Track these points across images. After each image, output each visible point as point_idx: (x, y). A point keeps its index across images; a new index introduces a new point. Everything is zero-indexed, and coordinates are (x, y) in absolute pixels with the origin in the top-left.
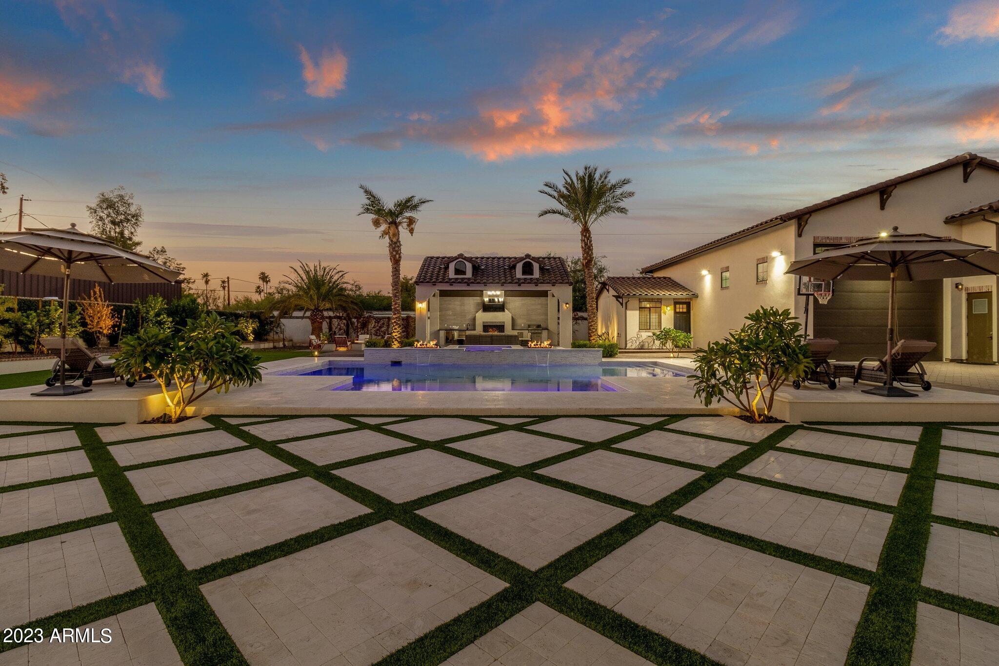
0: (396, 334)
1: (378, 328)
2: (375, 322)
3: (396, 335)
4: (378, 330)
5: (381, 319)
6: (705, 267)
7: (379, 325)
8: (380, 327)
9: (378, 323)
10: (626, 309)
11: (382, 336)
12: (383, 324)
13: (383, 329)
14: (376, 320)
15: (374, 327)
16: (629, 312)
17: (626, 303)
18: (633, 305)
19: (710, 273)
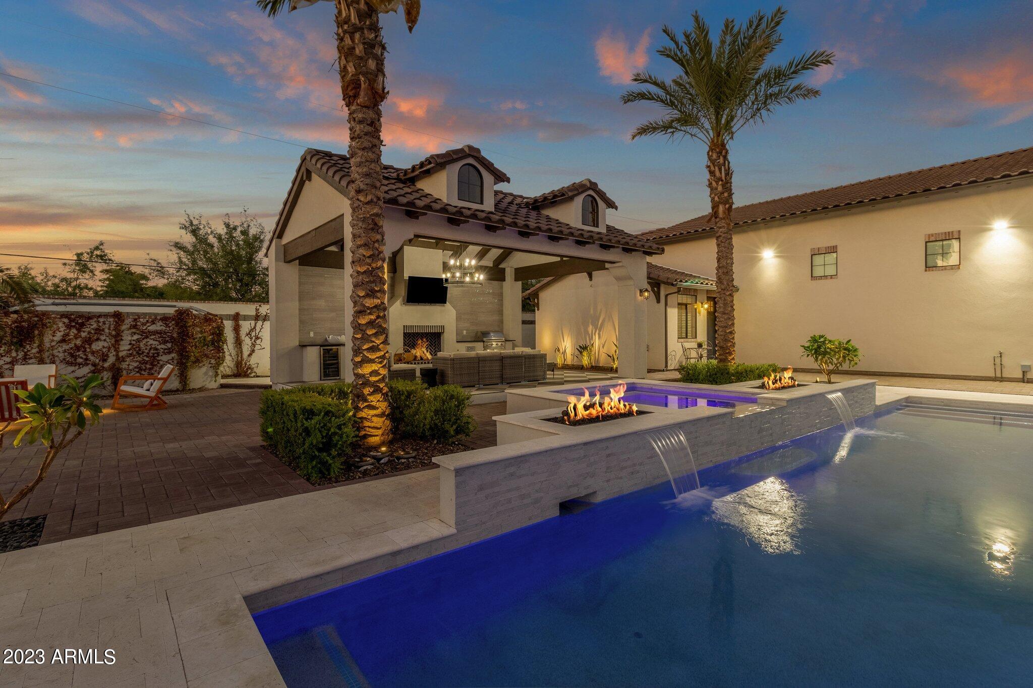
0: (375, 367)
1: (79, 342)
2: (69, 327)
3: (375, 373)
4: (78, 348)
6: (770, 243)
7: (83, 335)
8: (89, 341)
9: (79, 330)
10: (666, 304)
11: (94, 365)
12: (99, 331)
13: (97, 346)
14: (71, 320)
15: (63, 341)
16: (669, 310)
17: (666, 296)
18: (674, 299)
19: (777, 257)
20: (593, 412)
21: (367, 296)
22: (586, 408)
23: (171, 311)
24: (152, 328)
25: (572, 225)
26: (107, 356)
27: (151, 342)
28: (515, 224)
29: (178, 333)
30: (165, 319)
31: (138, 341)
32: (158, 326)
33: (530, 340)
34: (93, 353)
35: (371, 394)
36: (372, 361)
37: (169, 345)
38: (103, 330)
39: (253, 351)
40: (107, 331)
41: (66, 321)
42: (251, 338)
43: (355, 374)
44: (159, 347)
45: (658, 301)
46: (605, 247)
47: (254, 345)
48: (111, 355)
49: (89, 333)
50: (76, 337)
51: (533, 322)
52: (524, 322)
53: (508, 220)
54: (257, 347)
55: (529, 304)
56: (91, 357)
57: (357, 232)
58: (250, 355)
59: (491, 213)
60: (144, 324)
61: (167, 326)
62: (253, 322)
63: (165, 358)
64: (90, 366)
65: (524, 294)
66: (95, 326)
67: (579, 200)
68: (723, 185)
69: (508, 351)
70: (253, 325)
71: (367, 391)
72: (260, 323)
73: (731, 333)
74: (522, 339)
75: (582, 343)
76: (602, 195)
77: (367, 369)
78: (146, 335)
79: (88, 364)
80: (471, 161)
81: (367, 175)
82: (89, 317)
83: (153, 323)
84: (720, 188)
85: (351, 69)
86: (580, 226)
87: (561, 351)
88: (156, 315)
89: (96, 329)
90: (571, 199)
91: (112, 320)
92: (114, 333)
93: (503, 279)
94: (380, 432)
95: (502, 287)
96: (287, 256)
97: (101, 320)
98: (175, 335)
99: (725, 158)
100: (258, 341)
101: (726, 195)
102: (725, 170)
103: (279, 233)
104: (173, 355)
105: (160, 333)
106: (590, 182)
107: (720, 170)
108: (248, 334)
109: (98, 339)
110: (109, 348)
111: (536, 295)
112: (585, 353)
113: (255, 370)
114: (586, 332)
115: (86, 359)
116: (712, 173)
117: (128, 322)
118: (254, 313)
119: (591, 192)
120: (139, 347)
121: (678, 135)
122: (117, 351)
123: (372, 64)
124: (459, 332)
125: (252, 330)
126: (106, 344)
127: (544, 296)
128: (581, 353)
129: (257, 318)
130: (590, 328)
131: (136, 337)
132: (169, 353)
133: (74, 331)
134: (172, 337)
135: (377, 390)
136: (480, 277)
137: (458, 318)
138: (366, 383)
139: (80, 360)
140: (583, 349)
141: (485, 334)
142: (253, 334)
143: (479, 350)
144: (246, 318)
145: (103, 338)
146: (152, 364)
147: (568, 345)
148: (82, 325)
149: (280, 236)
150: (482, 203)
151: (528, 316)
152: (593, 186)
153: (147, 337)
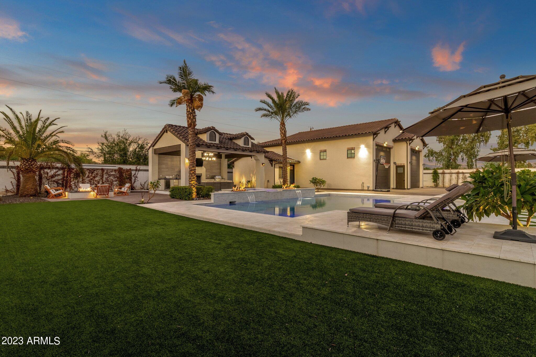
1: (92, 177)
2: (89, 173)
4: (91, 179)
5: (95, 170)
6: (309, 147)
7: (93, 175)
8: (94, 177)
9: (92, 174)
10: (275, 167)
11: (96, 185)
12: (97, 174)
13: (97, 179)
16: (276, 169)
17: (275, 164)
18: (277, 166)
19: (311, 152)
20: (238, 190)
21: (192, 167)
22: (236, 189)
23: (117, 168)
24: (112, 173)
25: (241, 145)
26: (99, 182)
27: (111, 178)
28: (224, 147)
29: (119, 175)
30: (115, 171)
31: (108, 177)
32: (113, 173)
33: (231, 178)
34: (95, 181)
35: (193, 187)
36: (193, 181)
37: (116, 179)
38: (98, 174)
39: (135, 182)
40: (99, 174)
41: (89, 171)
42: (134, 177)
43: (189, 183)
44: (113, 179)
45: (272, 166)
46: (251, 152)
47: (135, 179)
48: (100, 182)
49: (95, 175)
50: (91, 176)
51: (232, 172)
52: (228, 172)
53: (222, 146)
54: (136, 180)
55: (231, 166)
56: (95, 182)
57: (190, 154)
58: (134, 183)
59: (218, 144)
60: (109, 172)
61: (116, 173)
62: (135, 172)
63: (115, 183)
64: (95, 185)
65: (229, 162)
66: (96, 173)
67: (243, 138)
68: (283, 135)
69: (223, 181)
70: (135, 173)
71: (192, 187)
72: (137, 172)
73: (286, 176)
74: (228, 178)
75: (248, 180)
76: (250, 136)
77: (192, 182)
78: (110, 175)
79: (94, 184)
80: (213, 130)
81: (193, 142)
82: (94, 170)
83: (112, 172)
84: (283, 136)
85: (190, 121)
86: (243, 146)
87: (241, 182)
88: (113, 169)
89: (96, 174)
90: (241, 138)
91: (101, 171)
92: (101, 175)
93: (221, 158)
94: (195, 195)
95: (221, 161)
96: (156, 152)
97: (98, 171)
98: (118, 176)
99: (284, 127)
100: (137, 178)
101: (284, 137)
102: (284, 131)
103: (153, 145)
104: (117, 182)
105: (114, 175)
106: (246, 133)
107: (283, 130)
108: (134, 176)
109: (97, 177)
110: (100, 180)
111: (233, 162)
112: (249, 183)
113: (136, 188)
114: (250, 176)
115: (94, 183)
116: (281, 131)
117: (105, 171)
118: (135, 169)
119: (247, 136)
120: (108, 179)
121: (273, 119)
122: (102, 180)
123: (194, 120)
124: (206, 176)
125: (135, 174)
126: (99, 178)
127: (236, 163)
128: (248, 183)
129: (136, 170)
130: (251, 175)
131: (107, 176)
132: (116, 181)
133: (91, 174)
134: (117, 176)
135: (194, 187)
136: (214, 159)
137: (206, 171)
138: (192, 185)
139: (92, 183)
140: (248, 182)
141: (215, 176)
142: (135, 176)
143: (212, 181)
144: (133, 170)
145: (98, 176)
146: (111, 185)
147: (244, 181)
148: (93, 172)
149: (153, 146)
150: (215, 141)
151: (230, 170)
152: (247, 134)
153: (110, 176)
